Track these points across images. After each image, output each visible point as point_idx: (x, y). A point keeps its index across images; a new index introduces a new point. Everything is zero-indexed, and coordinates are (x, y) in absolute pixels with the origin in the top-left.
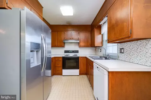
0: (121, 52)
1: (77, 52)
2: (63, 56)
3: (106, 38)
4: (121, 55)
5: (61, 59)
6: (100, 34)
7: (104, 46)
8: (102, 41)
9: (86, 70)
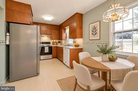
1: (49, 43)
3: (68, 35)
6: (65, 32)
7: (67, 40)
8: (66, 37)
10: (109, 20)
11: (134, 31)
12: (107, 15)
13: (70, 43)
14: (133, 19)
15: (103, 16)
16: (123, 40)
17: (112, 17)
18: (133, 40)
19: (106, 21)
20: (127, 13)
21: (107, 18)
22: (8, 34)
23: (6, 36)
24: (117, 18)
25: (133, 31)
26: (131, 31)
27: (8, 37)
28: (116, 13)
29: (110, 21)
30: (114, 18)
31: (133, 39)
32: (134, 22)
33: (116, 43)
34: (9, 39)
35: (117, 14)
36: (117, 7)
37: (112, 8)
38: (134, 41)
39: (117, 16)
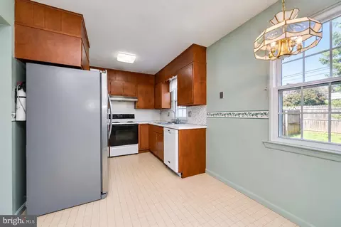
0: (189, 116)
1: (132, 116)
3: (175, 97)
4: (190, 118)
7: (173, 109)
8: (171, 101)
10: (271, 55)
11: (333, 83)
12: (266, 42)
13: (180, 116)
14: (331, 50)
15: (256, 44)
16: (305, 107)
17: (278, 47)
18: (330, 109)
19: (264, 58)
20: (318, 34)
21: (264, 48)
22: (21, 93)
23: (16, 97)
24: (291, 49)
25: (330, 84)
26: (327, 84)
27: (23, 100)
28: (288, 35)
29: (273, 58)
30: (283, 49)
31: (333, 107)
32: (333, 58)
33: (286, 115)
34: (24, 106)
35: (292, 38)
36: (290, 19)
37: (278, 22)
38: (333, 111)
39: (290, 44)
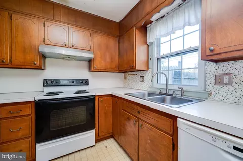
2: (37, 99)
5: (30, 111)
9: (111, 126)
